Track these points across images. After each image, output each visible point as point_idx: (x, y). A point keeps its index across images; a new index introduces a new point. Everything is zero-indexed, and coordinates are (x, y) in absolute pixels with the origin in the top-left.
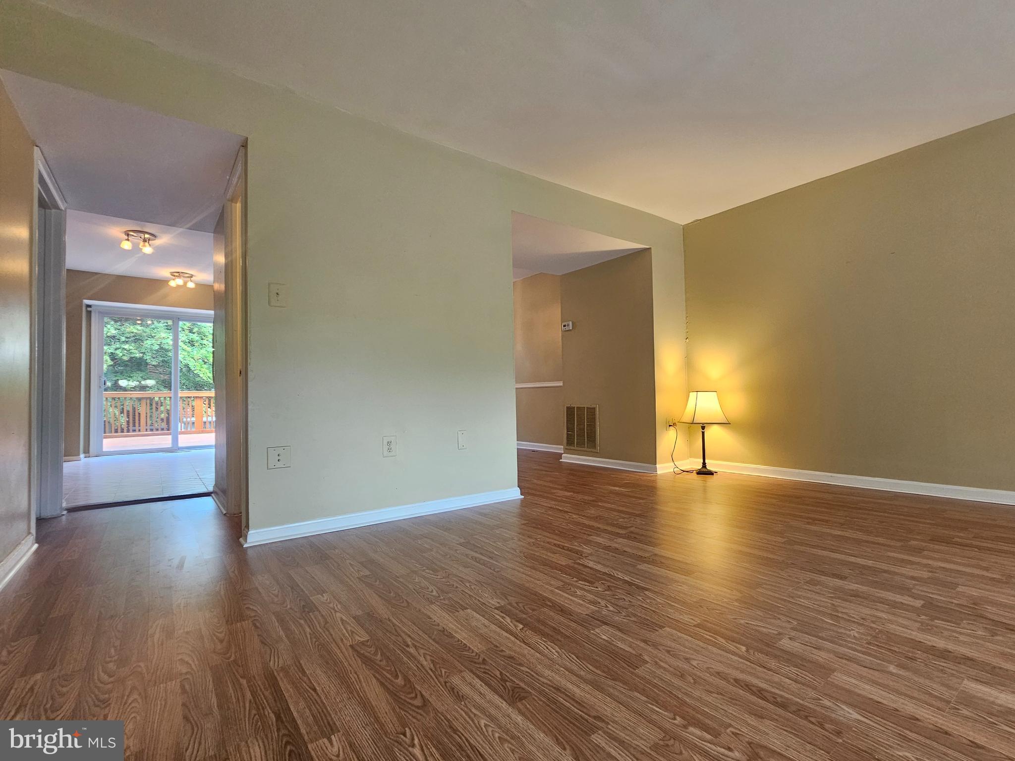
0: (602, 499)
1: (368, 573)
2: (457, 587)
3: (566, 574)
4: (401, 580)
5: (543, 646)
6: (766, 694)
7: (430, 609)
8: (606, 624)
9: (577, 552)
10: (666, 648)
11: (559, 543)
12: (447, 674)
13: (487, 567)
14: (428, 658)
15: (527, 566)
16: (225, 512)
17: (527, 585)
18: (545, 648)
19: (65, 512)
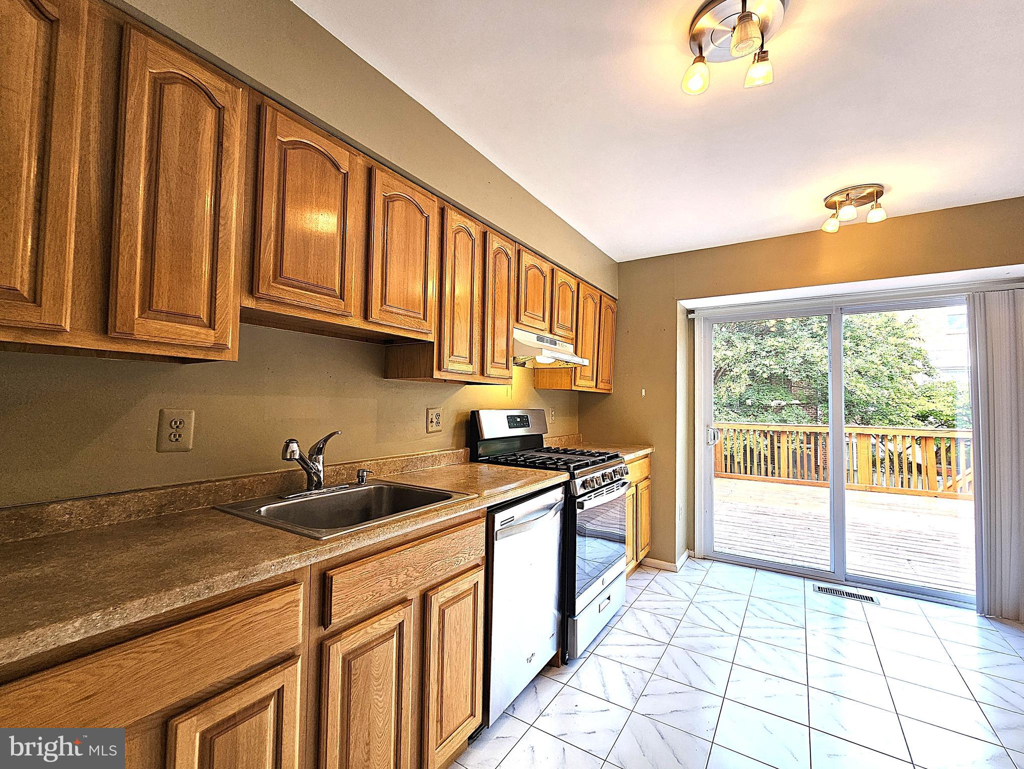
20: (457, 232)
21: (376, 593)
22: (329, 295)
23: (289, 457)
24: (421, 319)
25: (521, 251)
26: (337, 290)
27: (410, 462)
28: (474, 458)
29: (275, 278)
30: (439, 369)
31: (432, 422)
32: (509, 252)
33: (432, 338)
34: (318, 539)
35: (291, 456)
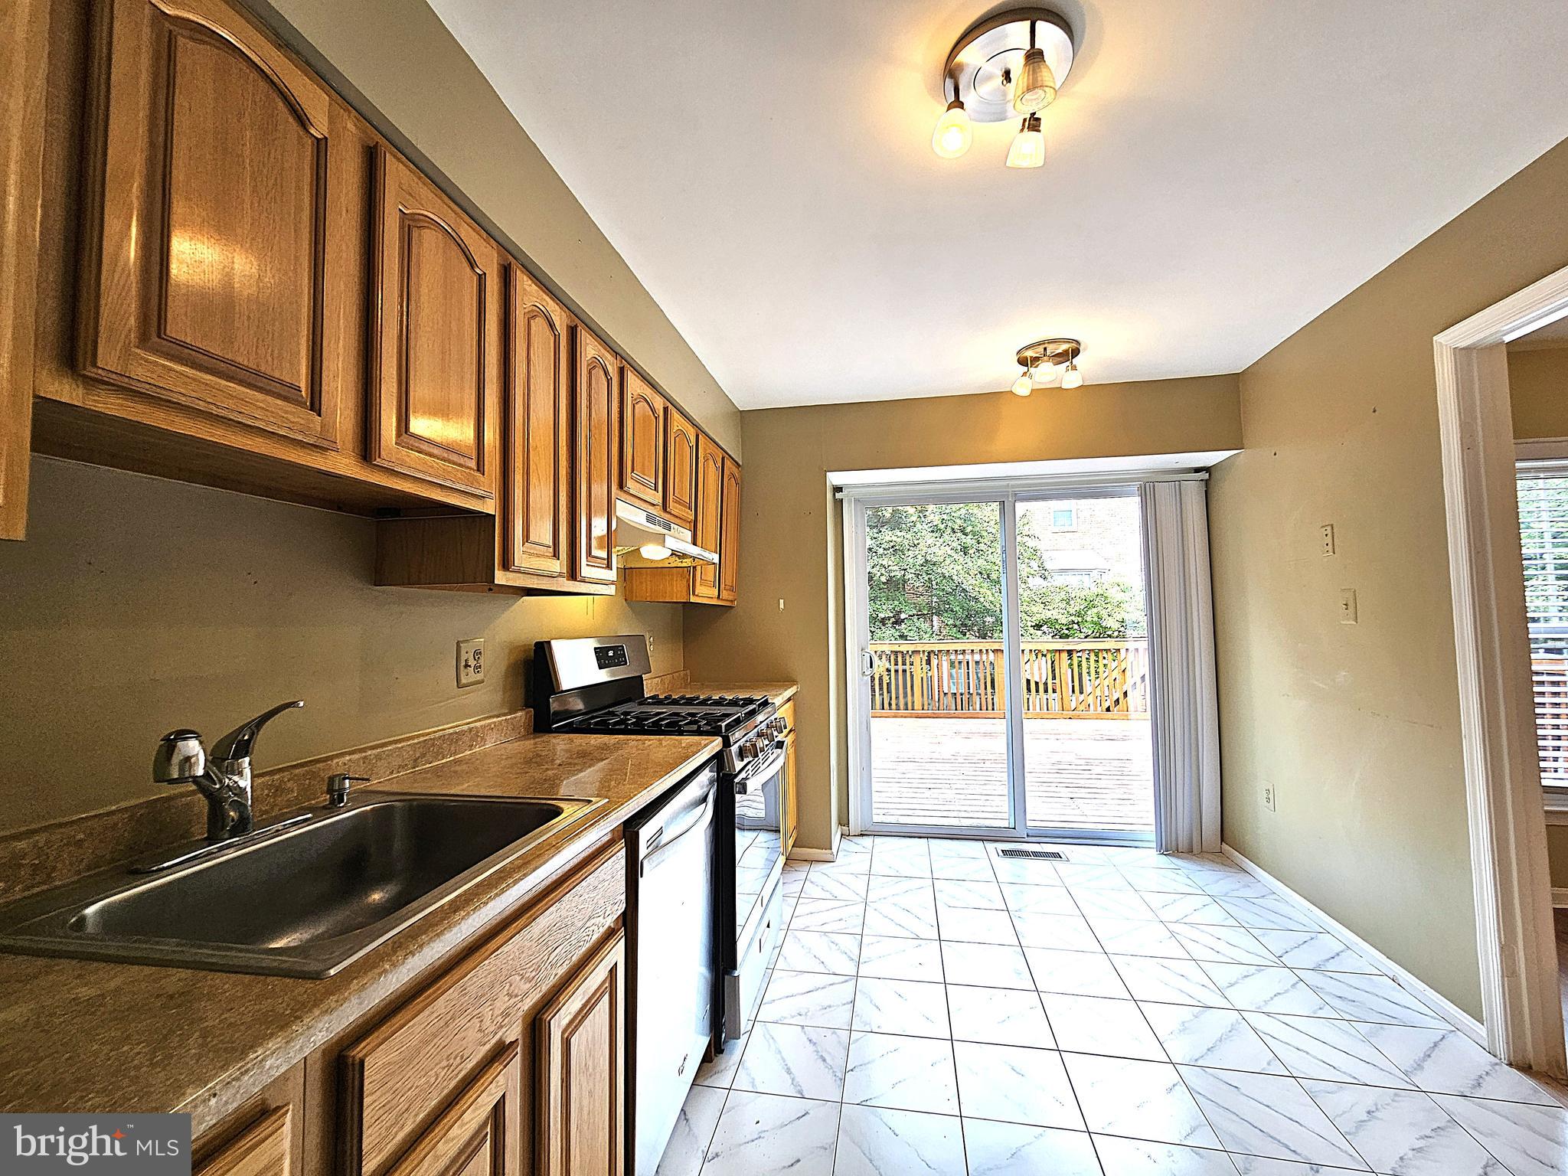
20: (531, 317)
21: (455, 1058)
22: (285, 399)
23: (176, 776)
24: (474, 470)
25: (625, 369)
26: (303, 390)
27: (431, 748)
28: (543, 722)
29: (144, 340)
30: (506, 565)
31: (467, 666)
32: (610, 368)
33: (490, 507)
34: (317, 976)
35: (181, 770)
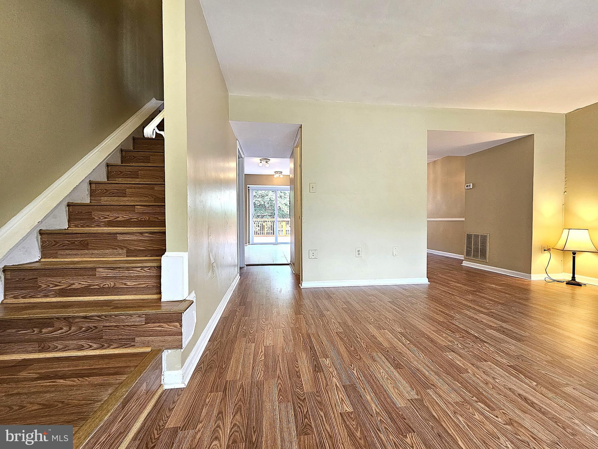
0: (481, 291)
1: (346, 307)
2: (383, 320)
3: (441, 326)
4: (359, 312)
5: (416, 352)
6: (535, 405)
7: (369, 326)
8: (453, 352)
9: (451, 316)
10: (483, 370)
11: (442, 310)
12: (371, 351)
13: (400, 314)
14: (365, 343)
15: (421, 318)
16: (294, 273)
17: (418, 326)
18: (418, 353)
19: (245, 266)
